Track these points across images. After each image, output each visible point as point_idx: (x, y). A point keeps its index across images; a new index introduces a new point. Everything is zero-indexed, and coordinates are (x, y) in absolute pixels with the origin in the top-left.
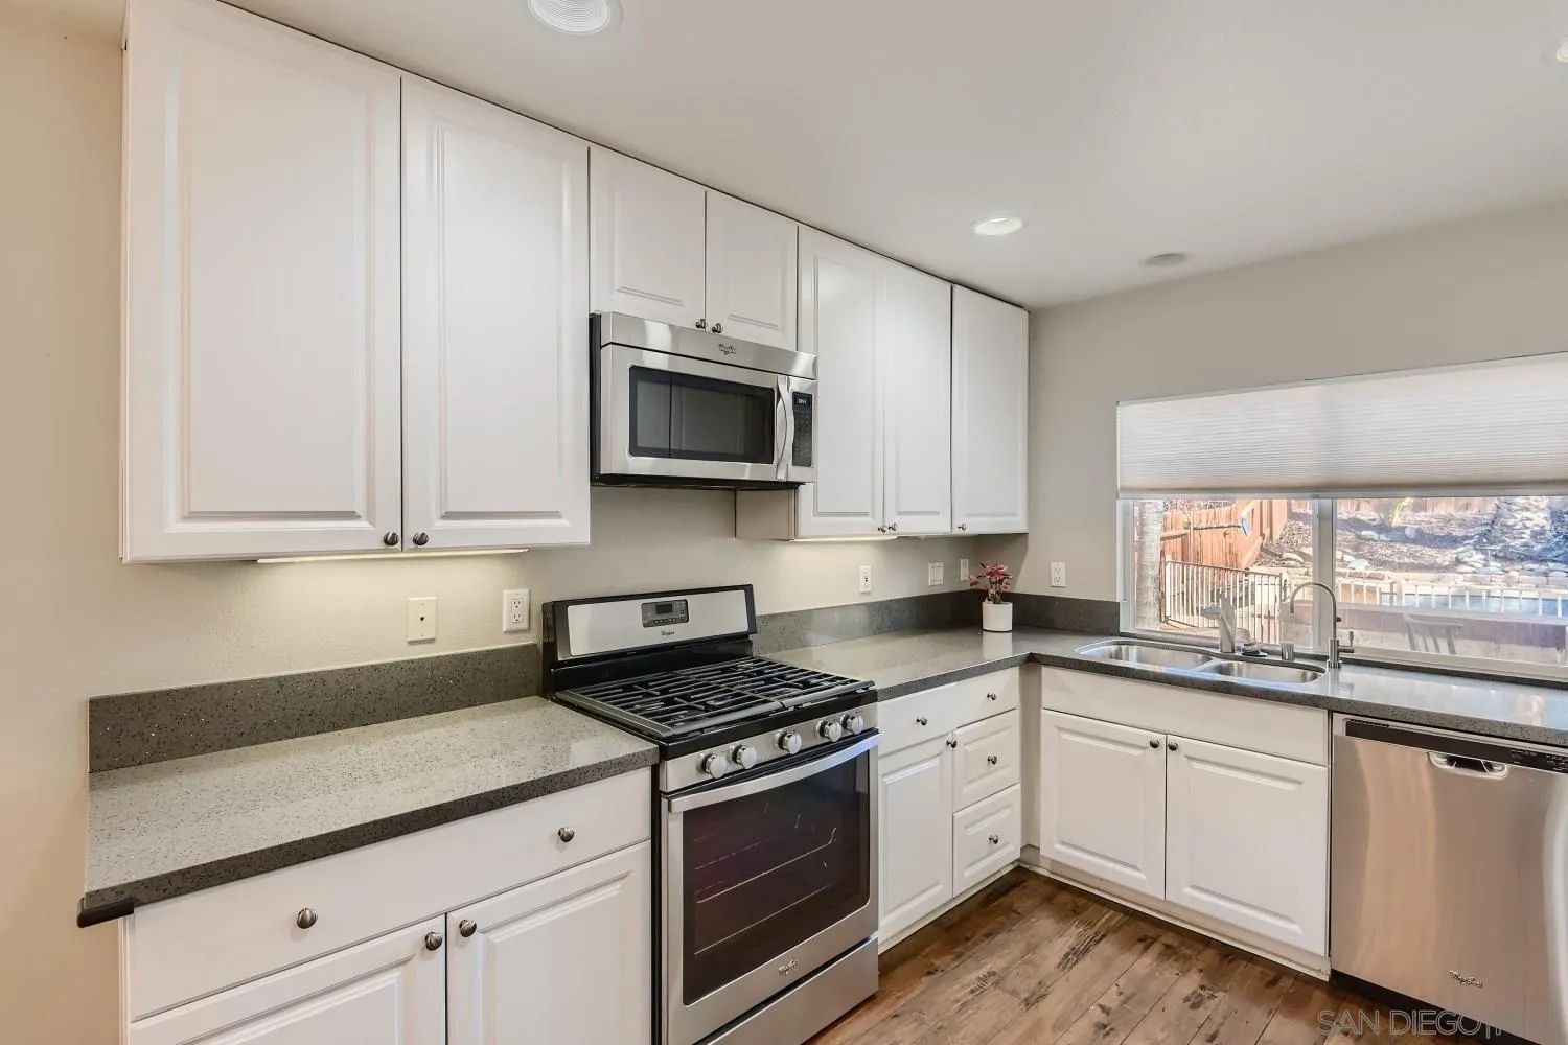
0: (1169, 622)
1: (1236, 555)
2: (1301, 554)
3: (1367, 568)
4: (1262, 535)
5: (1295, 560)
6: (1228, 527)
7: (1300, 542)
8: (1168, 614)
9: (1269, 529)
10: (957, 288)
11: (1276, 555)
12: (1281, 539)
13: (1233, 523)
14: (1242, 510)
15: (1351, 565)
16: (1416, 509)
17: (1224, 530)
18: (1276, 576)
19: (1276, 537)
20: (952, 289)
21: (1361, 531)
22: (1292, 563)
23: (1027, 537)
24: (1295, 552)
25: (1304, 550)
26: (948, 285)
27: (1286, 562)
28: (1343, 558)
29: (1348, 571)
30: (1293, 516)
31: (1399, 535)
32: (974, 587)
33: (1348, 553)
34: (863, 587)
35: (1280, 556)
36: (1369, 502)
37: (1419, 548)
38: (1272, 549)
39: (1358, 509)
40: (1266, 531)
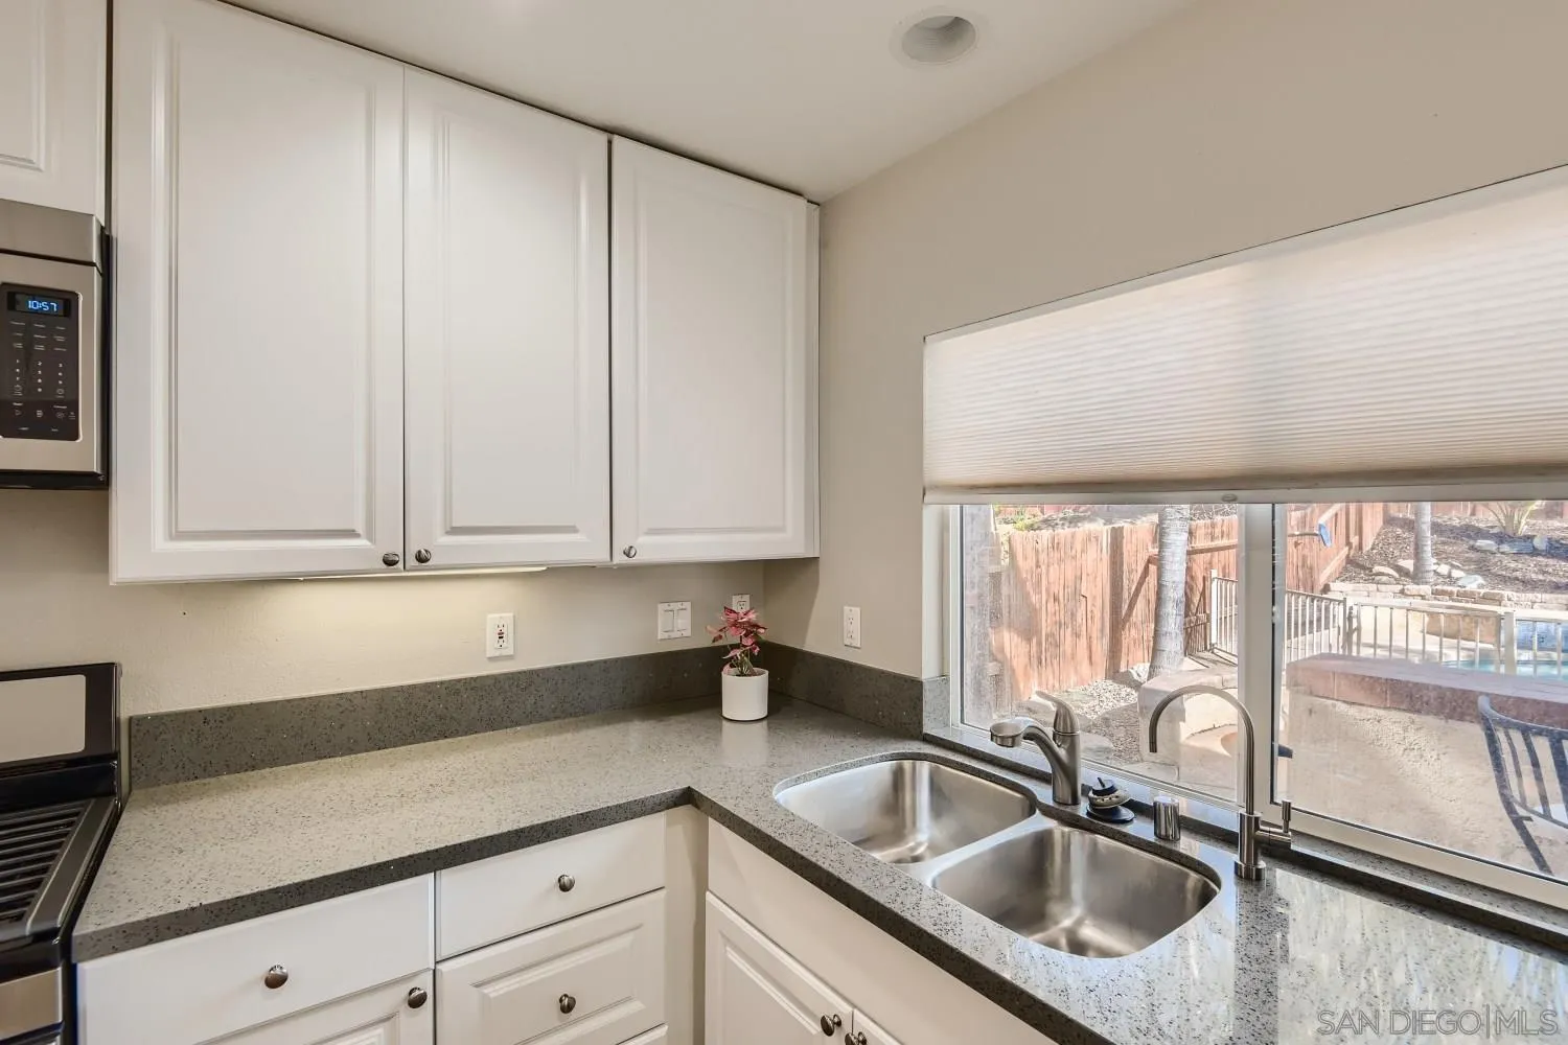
0: (1215, 651)
1: (1311, 568)
2: (1399, 569)
3: (1481, 586)
4: (1348, 544)
5: (1388, 575)
6: (1301, 535)
7: (1397, 553)
8: (1213, 641)
9: (1357, 537)
10: (617, 139)
11: (1363, 568)
12: (1372, 549)
13: (1307, 530)
14: (1320, 516)
15: (1460, 583)
16: (1549, 514)
17: (1295, 539)
18: (1340, 602)
19: (1367, 547)
20: (610, 142)
21: (1475, 540)
22: (1384, 578)
23: (817, 565)
24: (1389, 565)
25: (1402, 563)
26: (603, 138)
27: (1377, 578)
28: (1450, 573)
29: (1455, 589)
30: (1389, 521)
31: (1527, 547)
32: (717, 644)
33: (1458, 568)
34: (492, 647)
35: (1370, 570)
36: (1486, 506)
37: (1551, 562)
38: (1360, 561)
39: (1473, 513)
40: (1354, 540)
